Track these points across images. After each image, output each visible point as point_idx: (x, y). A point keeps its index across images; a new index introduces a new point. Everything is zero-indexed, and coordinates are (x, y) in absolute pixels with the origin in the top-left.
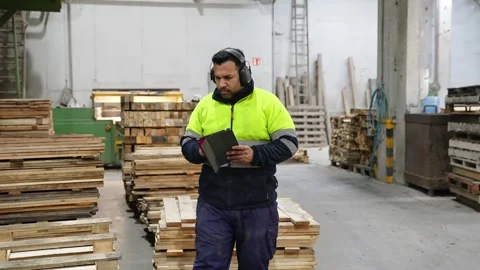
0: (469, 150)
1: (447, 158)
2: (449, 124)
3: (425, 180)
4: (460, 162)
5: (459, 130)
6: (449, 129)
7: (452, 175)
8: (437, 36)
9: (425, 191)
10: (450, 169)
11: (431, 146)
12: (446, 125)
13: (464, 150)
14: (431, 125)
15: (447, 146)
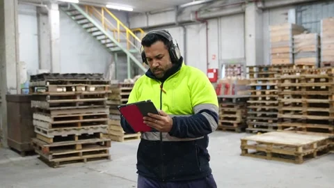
0: (43, 121)
1: (33, 127)
2: (32, 101)
3: (18, 144)
4: (39, 130)
5: (37, 106)
6: (32, 106)
7: (35, 140)
8: (51, 42)
9: (19, 153)
10: (35, 135)
11: (21, 119)
12: (30, 102)
13: (41, 121)
14: (20, 102)
15: (32, 119)
